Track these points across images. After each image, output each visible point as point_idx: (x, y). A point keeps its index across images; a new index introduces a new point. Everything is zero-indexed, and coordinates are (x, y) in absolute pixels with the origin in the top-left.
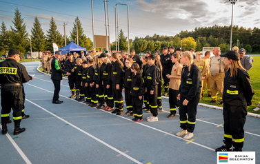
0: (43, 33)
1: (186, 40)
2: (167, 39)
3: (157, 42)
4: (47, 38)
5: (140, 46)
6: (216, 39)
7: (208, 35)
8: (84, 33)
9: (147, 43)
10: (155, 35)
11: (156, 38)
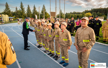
0: (31, 11)
1: (87, 14)
2: (79, 13)
3: (75, 14)
4: (32, 13)
5: (68, 16)
6: (101, 14)
7: (97, 12)
8: (46, 11)
9: (71, 15)
10: (74, 12)
11: (75, 13)
